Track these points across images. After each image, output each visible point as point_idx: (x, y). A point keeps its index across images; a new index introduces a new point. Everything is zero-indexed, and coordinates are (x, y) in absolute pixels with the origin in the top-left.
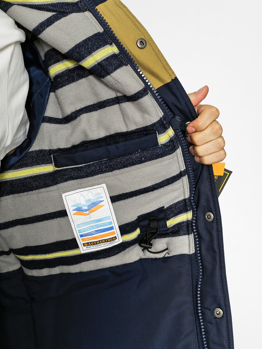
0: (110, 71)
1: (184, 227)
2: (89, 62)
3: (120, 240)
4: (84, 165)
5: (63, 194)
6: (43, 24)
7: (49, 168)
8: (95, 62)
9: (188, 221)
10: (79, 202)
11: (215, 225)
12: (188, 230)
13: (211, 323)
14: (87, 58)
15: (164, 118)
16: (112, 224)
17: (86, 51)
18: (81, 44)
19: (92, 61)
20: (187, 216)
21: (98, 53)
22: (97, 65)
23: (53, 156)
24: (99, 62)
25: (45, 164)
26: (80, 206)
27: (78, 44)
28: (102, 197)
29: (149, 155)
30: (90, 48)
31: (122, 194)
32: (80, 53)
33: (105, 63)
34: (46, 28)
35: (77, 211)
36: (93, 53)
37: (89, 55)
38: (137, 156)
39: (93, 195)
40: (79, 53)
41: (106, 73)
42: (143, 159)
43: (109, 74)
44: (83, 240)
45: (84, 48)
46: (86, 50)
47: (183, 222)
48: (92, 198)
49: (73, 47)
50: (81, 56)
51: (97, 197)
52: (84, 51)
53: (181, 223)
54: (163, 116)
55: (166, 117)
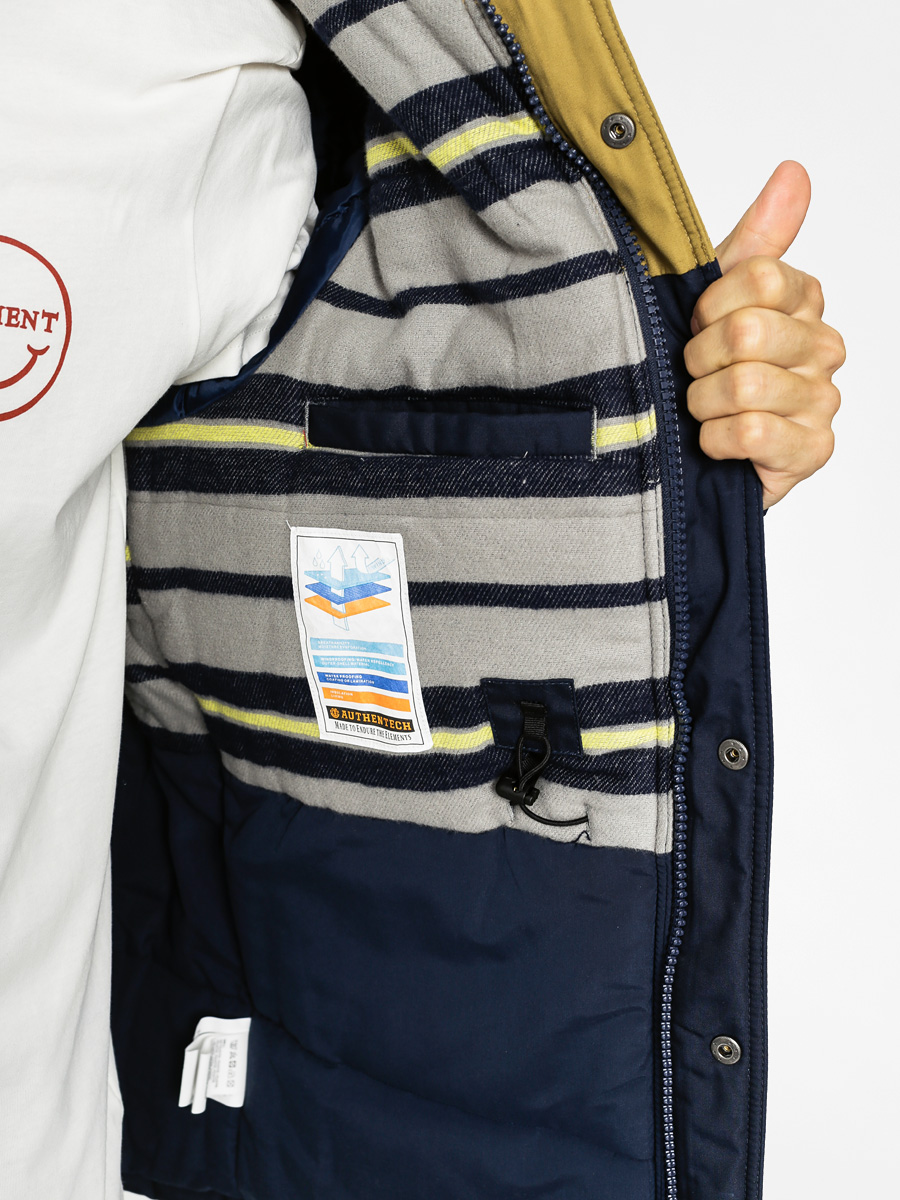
0: (508, 186)
1: (642, 769)
2: (449, 151)
3: (424, 740)
4: (367, 454)
5: (293, 529)
6: (339, 12)
7: (291, 439)
8: (467, 154)
9: (658, 749)
10: (327, 569)
11: (749, 786)
12: (656, 776)
13: (699, 1074)
14: (445, 136)
15: (642, 369)
16: (404, 674)
17: (447, 115)
18: (435, 92)
19: (458, 148)
20: (656, 734)
21: (483, 127)
22: (472, 161)
23: (310, 406)
24: (480, 153)
25: (281, 421)
26: (327, 581)
27: (426, 90)
28: (389, 577)
29: (547, 476)
30: (461, 109)
31: (444, 582)
32: (428, 117)
33: (496, 159)
34: (345, 27)
35: (315, 591)
36: (467, 125)
37: (455, 128)
38: (511, 467)
39: (368, 562)
40: (425, 119)
41: (496, 190)
42: (524, 482)
43: (503, 194)
44: (328, 693)
45: (443, 105)
46: (447, 112)
47: (642, 752)
48: (362, 569)
49: (411, 98)
50: (428, 128)
51: (375, 571)
52: (442, 115)
53: (633, 751)
54: (642, 363)
55: (649, 372)
